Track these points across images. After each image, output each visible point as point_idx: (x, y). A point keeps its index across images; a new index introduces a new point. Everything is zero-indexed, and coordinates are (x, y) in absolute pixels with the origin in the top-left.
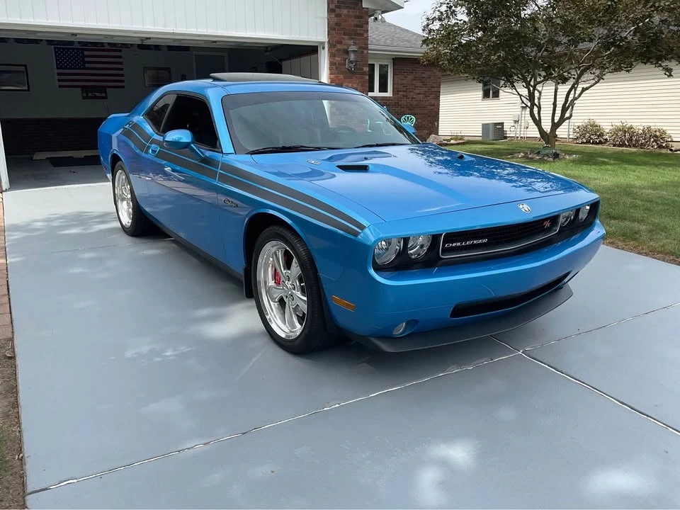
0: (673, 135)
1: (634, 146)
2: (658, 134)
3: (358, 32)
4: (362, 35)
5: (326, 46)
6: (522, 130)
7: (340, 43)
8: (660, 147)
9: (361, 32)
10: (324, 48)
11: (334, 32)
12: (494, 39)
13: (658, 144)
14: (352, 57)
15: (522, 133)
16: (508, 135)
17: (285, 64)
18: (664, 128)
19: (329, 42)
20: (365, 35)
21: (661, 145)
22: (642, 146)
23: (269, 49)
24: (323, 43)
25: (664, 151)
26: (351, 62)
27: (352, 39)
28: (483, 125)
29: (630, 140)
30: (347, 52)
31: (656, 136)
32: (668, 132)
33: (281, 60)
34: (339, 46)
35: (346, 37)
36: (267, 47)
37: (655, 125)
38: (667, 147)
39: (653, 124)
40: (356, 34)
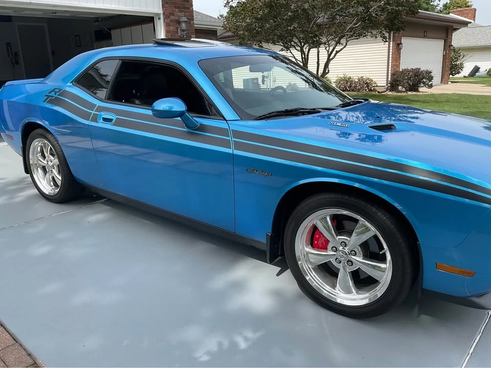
0: (377, 82)
1: (353, 90)
2: (369, 82)
3: (186, 6)
4: (189, 8)
5: (162, 17)
6: (272, 83)
7: (173, 14)
8: (370, 90)
9: (188, 6)
10: (159, 19)
11: (167, 5)
12: (290, 14)
13: (368, 88)
14: (184, 26)
15: (272, 85)
16: (261, 87)
17: (114, 33)
18: (371, 77)
19: (164, 14)
20: (191, 9)
21: (371, 89)
22: (359, 90)
23: (100, 20)
24: (158, 14)
25: (373, 93)
26: (183, 31)
27: (182, 12)
28: (244, 80)
29: (350, 87)
30: (179, 22)
31: (367, 83)
32: (374, 80)
33: (110, 30)
34: (172, 17)
35: (177, 10)
36: (98, 18)
37: (366, 75)
38: (375, 90)
39: (364, 75)
40: (184, 8)
